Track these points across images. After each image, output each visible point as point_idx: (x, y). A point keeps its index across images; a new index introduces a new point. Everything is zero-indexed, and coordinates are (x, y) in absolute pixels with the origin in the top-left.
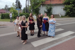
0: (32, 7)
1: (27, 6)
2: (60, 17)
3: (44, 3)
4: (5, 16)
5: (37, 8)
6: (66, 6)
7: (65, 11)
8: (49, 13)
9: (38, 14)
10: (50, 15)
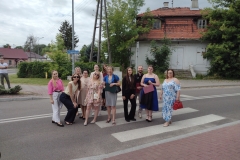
0: (111, 45)
1: (96, 43)
2: (193, 79)
3: (144, 36)
4: (30, 68)
5: (124, 51)
6: (210, 46)
7: (209, 62)
8: (160, 64)
9: (126, 67)
10: (162, 71)
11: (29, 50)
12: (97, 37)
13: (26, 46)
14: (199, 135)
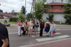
0: (36, 13)
1: (32, 13)
3: (46, 11)
4: (13, 19)
5: (40, 15)
6: (66, 14)
7: (65, 19)
8: (51, 19)
11: (12, 14)
12: (32, 11)
13: (12, 13)
14: (62, 41)
